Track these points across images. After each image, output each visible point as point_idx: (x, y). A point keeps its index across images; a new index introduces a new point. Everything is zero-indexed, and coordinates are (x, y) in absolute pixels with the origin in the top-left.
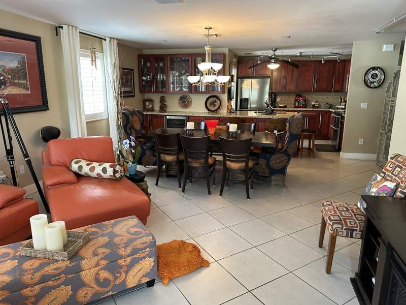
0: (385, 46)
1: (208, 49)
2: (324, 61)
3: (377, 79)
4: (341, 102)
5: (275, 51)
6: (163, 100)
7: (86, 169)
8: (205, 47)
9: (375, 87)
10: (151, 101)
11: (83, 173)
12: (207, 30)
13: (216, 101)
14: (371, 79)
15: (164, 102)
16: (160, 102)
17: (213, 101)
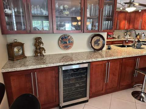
6: (38, 43)
10: (21, 45)
15: (42, 44)
16: (35, 45)
17: (97, 40)
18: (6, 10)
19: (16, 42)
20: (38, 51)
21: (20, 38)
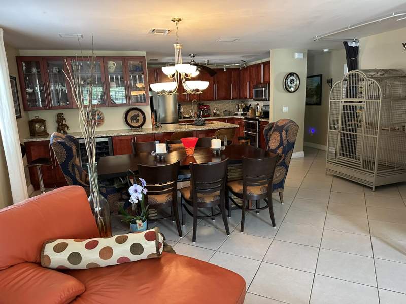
0: (297, 54)
1: (178, 47)
2: (226, 69)
3: (294, 84)
4: (239, 108)
5: (194, 57)
6: (60, 119)
7: (91, 257)
8: (175, 45)
9: (294, 92)
10: (43, 122)
11: (82, 265)
12: (175, 23)
13: (138, 115)
14: (290, 84)
15: (64, 121)
16: (58, 122)
17: (135, 115)
18: (28, 89)
19: (37, 119)
20: (61, 127)
21: (42, 115)
